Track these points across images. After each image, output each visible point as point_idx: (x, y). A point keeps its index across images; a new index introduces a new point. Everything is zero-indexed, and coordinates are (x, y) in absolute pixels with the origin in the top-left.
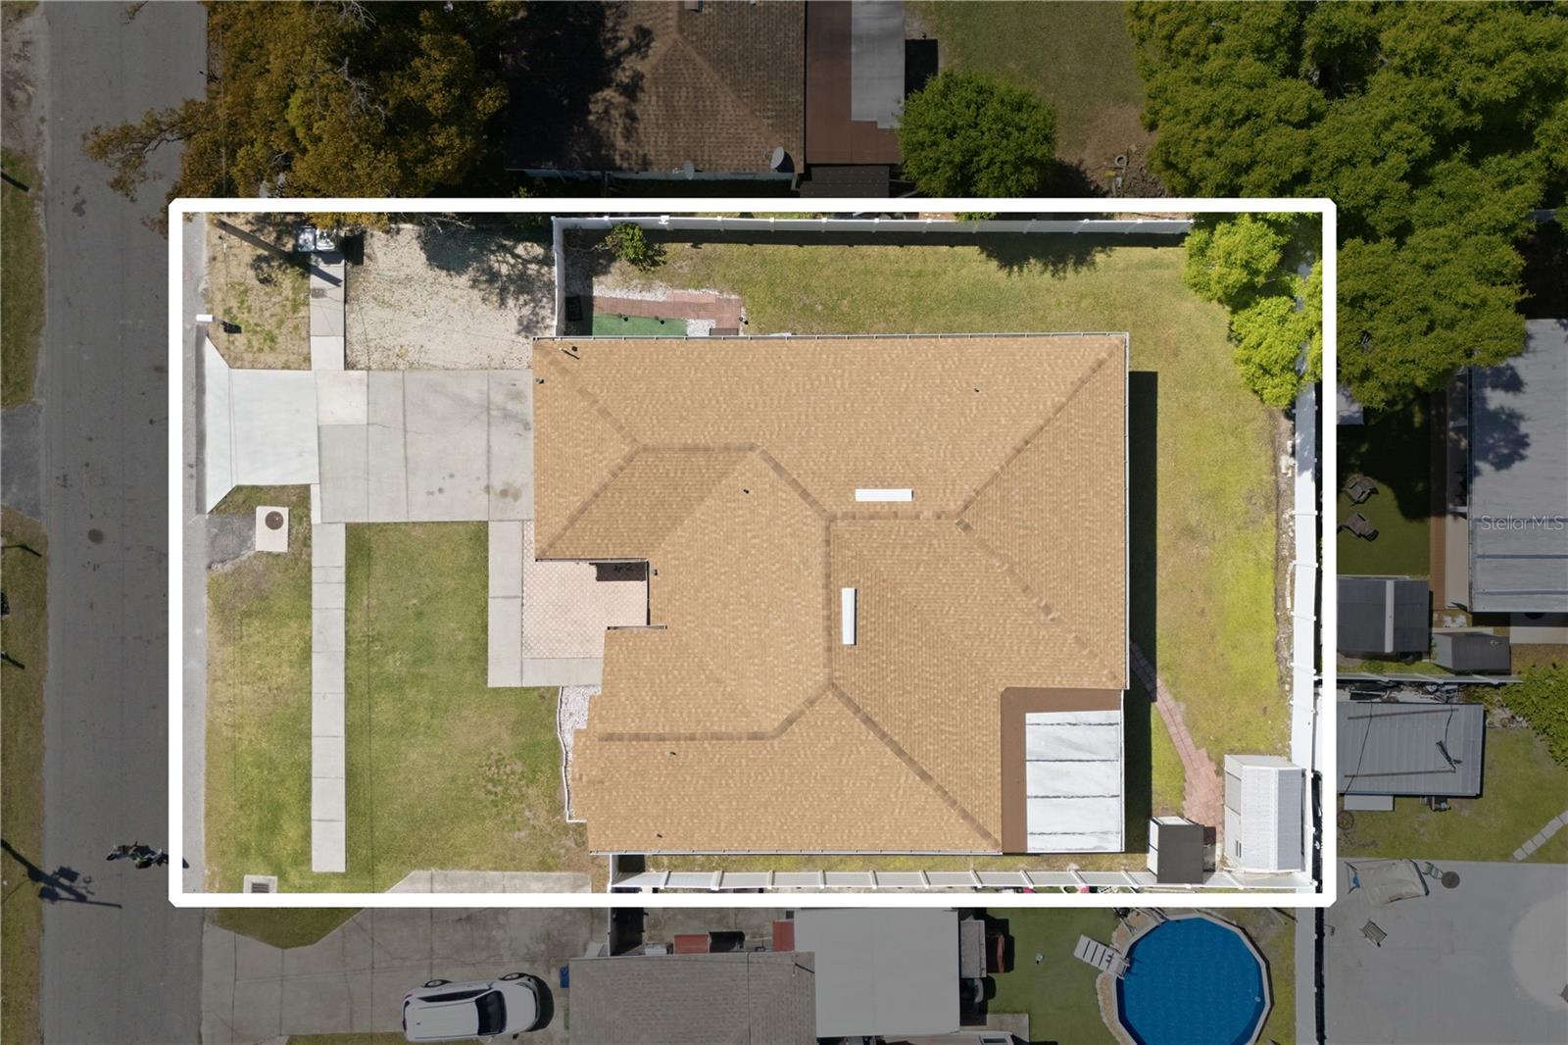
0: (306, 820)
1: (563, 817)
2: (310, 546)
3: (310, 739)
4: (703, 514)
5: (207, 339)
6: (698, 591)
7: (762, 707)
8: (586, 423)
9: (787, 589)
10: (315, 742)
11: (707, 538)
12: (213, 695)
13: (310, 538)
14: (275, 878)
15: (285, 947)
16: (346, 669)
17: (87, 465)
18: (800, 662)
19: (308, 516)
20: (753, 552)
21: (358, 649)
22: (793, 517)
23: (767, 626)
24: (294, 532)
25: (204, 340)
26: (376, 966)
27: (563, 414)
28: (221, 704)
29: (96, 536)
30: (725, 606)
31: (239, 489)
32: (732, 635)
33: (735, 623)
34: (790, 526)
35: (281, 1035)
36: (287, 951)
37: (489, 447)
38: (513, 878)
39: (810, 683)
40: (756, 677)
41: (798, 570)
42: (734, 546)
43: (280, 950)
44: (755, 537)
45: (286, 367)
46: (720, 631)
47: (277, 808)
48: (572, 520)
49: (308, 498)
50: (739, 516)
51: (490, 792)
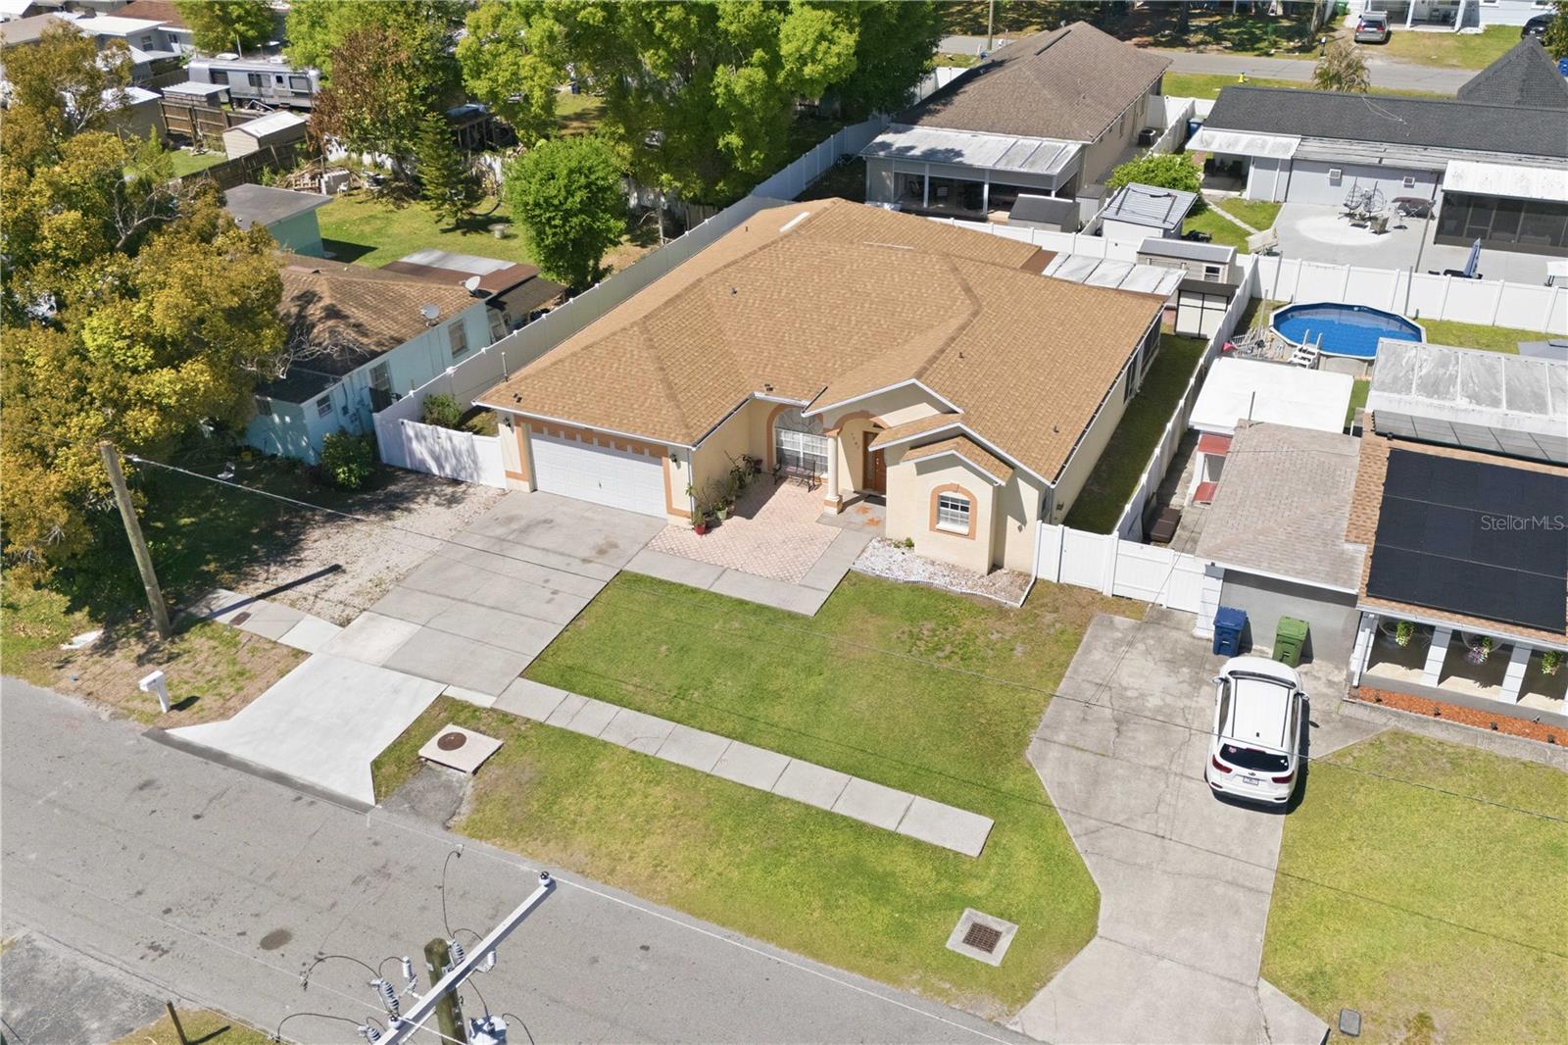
0: (891, 838)
1: (1012, 609)
2: (516, 718)
3: (773, 795)
4: (735, 334)
5: (167, 731)
6: (807, 353)
7: (946, 311)
8: (587, 364)
9: (841, 272)
10: (780, 790)
11: (760, 335)
12: (631, 883)
13: (506, 715)
14: (967, 911)
15: (1092, 932)
16: (701, 729)
17: (168, 911)
18: (914, 273)
19: (476, 709)
20: (792, 295)
21: (684, 710)
22: (778, 257)
23: (869, 295)
24: (483, 728)
25: (168, 735)
26: (1161, 833)
27: (565, 384)
28: (651, 878)
29: (275, 940)
30: (833, 328)
31: (376, 765)
32: (865, 327)
33: (853, 323)
34: (784, 262)
35: (1256, 988)
36: (1100, 931)
37: (544, 549)
38: (1075, 671)
39: (937, 267)
40: (914, 312)
41: (828, 261)
42: (779, 312)
43: (1095, 941)
44: (780, 292)
45: (282, 674)
46: (856, 337)
47: (857, 865)
48: (672, 397)
49: (453, 702)
50: (754, 303)
51: (949, 658)
